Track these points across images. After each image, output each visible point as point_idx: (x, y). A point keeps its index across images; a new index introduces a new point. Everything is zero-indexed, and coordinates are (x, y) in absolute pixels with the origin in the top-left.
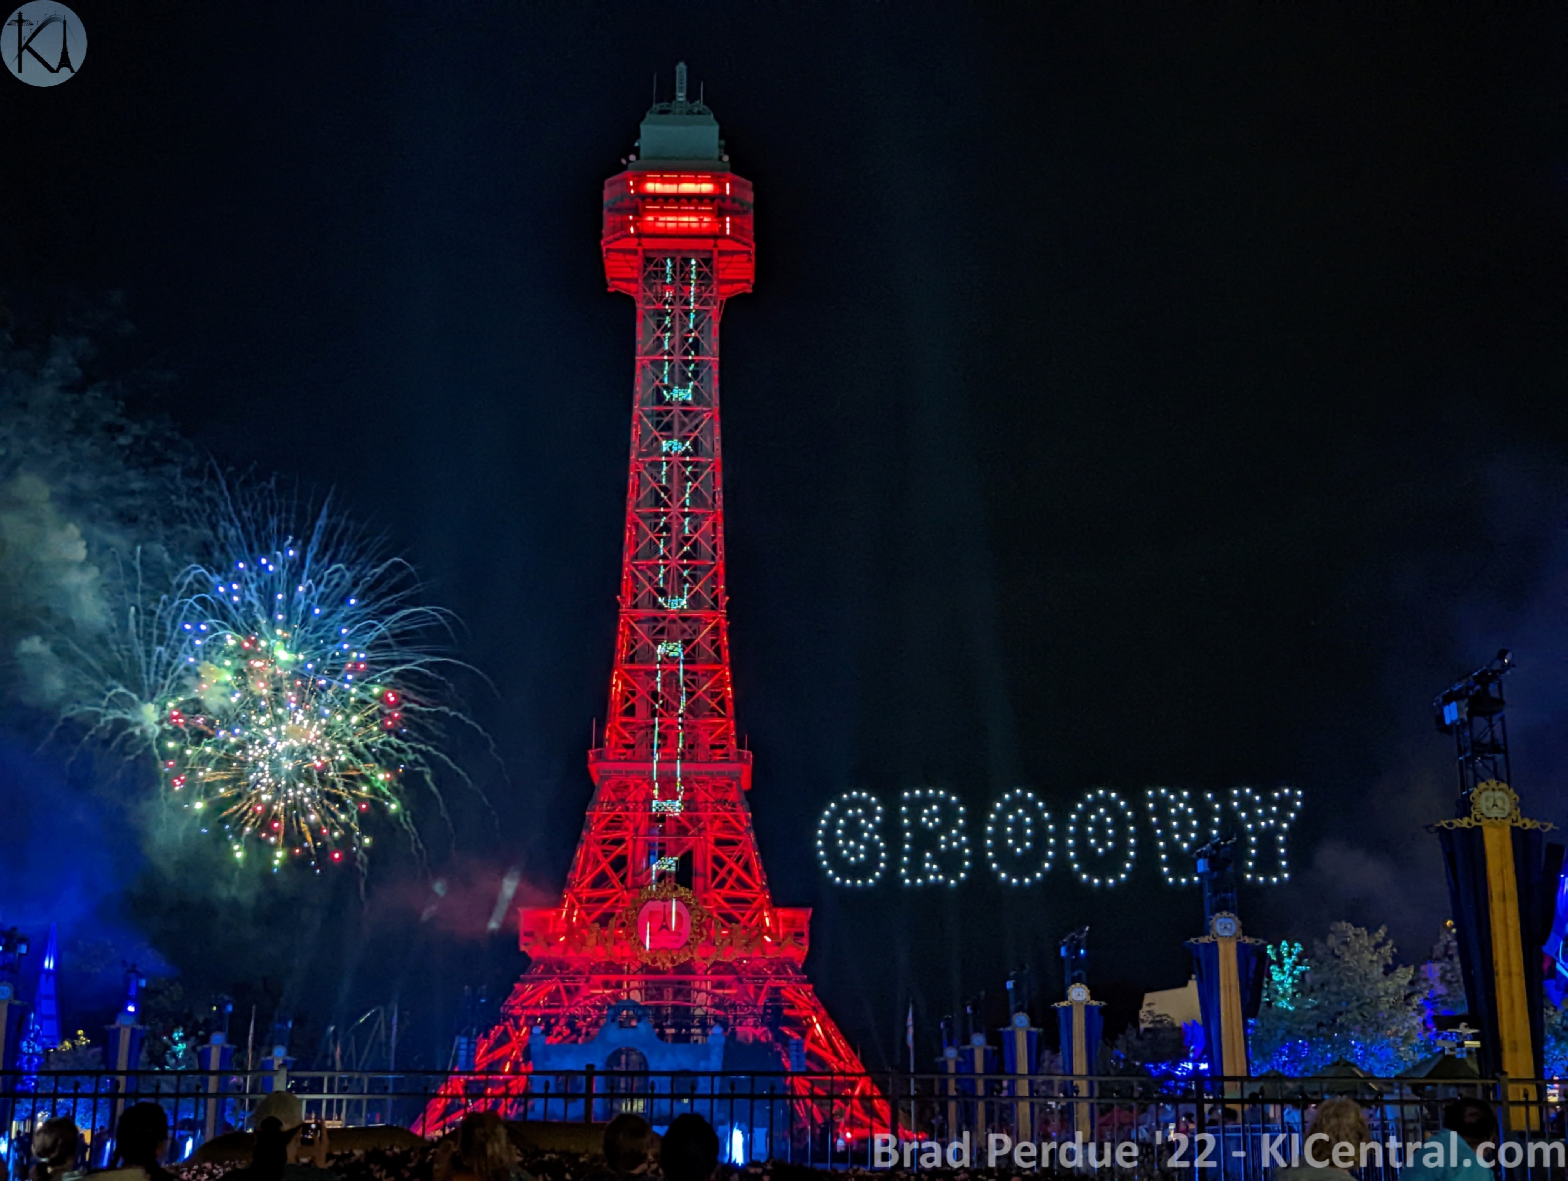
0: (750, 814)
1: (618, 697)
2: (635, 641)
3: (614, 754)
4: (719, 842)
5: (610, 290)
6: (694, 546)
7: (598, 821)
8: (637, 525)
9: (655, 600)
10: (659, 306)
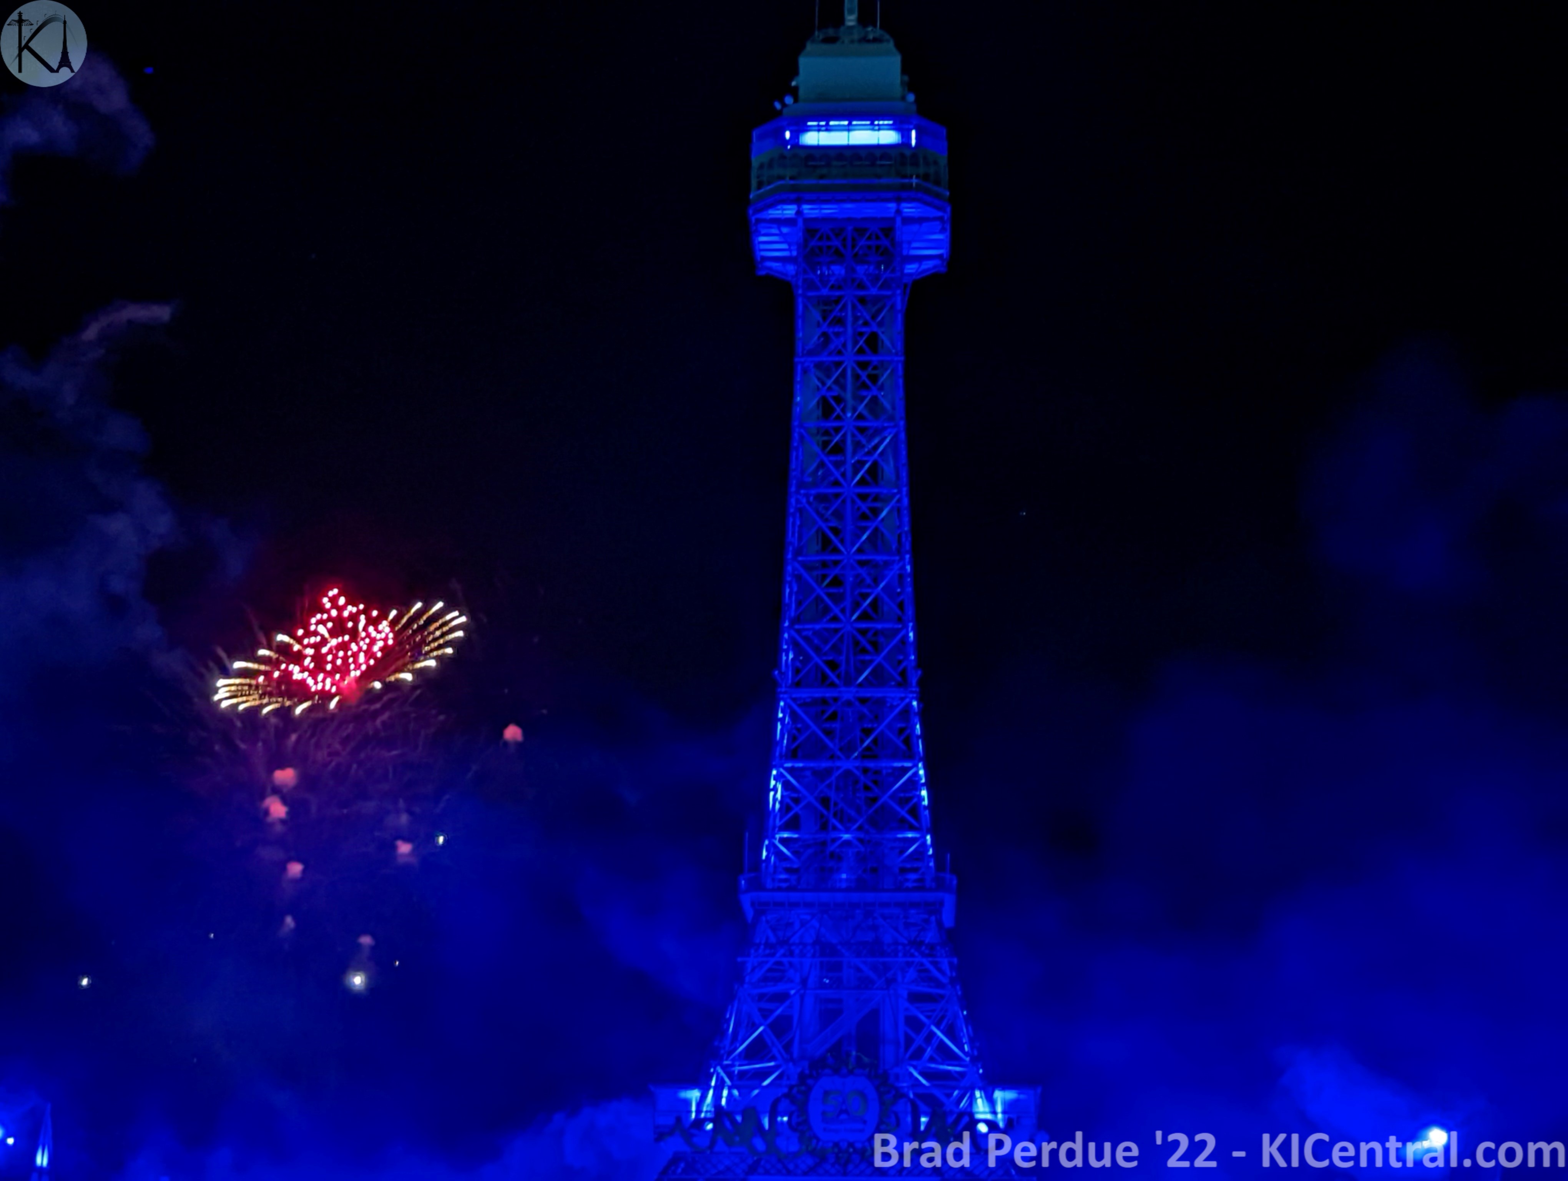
0: (955, 960)
1: (777, 806)
2: (798, 730)
3: (773, 880)
4: (915, 998)
5: (763, 273)
6: (874, 604)
7: (753, 969)
8: (799, 578)
9: (825, 677)
10: (825, 292)
